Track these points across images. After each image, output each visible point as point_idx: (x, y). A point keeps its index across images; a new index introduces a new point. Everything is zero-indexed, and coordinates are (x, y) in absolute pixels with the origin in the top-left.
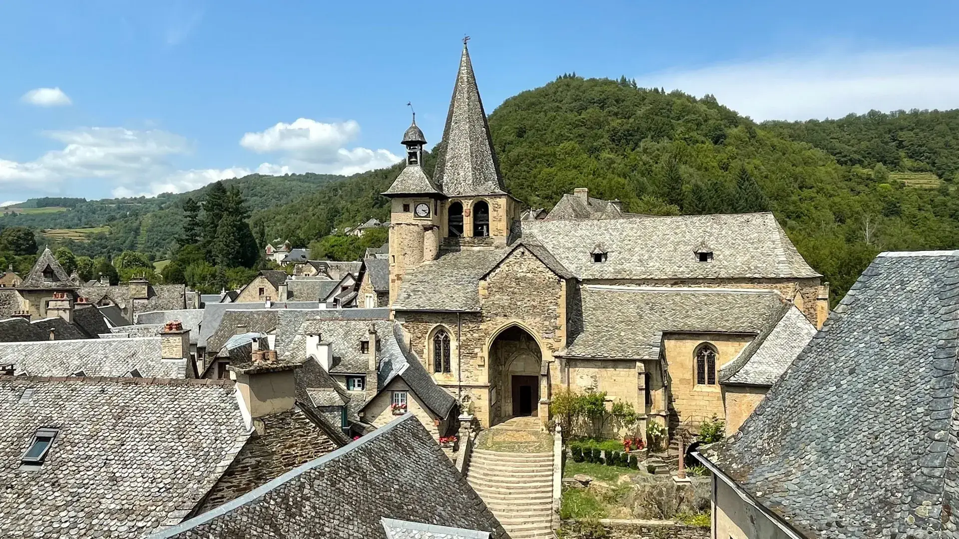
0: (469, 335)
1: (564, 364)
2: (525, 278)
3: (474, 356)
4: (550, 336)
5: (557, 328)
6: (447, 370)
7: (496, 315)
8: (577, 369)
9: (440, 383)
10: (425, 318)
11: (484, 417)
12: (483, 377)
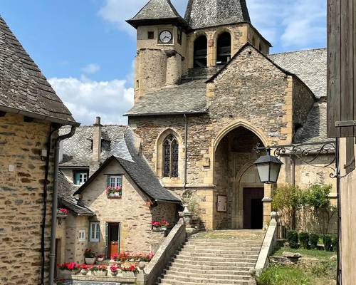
0: (196, 138)
1: (289, 162)
2: (251, 78)
3: (199, 157)
4: (276, 134)
5: (283, 125)
6: (175, 174)
7: (222, 116)
8: (302, 166)
9: (167, 186)
10: (155, 122)
11: (208, 219)
12: (208, 178)
